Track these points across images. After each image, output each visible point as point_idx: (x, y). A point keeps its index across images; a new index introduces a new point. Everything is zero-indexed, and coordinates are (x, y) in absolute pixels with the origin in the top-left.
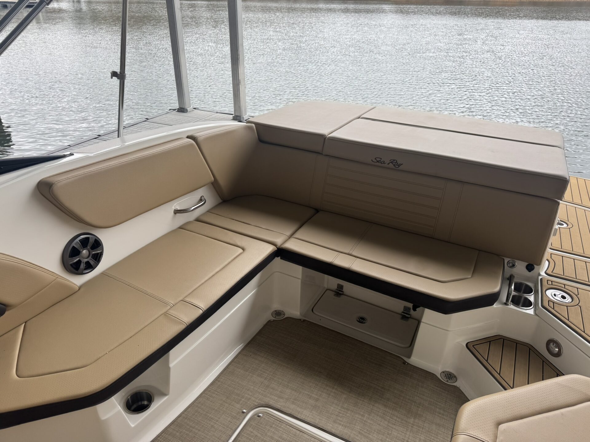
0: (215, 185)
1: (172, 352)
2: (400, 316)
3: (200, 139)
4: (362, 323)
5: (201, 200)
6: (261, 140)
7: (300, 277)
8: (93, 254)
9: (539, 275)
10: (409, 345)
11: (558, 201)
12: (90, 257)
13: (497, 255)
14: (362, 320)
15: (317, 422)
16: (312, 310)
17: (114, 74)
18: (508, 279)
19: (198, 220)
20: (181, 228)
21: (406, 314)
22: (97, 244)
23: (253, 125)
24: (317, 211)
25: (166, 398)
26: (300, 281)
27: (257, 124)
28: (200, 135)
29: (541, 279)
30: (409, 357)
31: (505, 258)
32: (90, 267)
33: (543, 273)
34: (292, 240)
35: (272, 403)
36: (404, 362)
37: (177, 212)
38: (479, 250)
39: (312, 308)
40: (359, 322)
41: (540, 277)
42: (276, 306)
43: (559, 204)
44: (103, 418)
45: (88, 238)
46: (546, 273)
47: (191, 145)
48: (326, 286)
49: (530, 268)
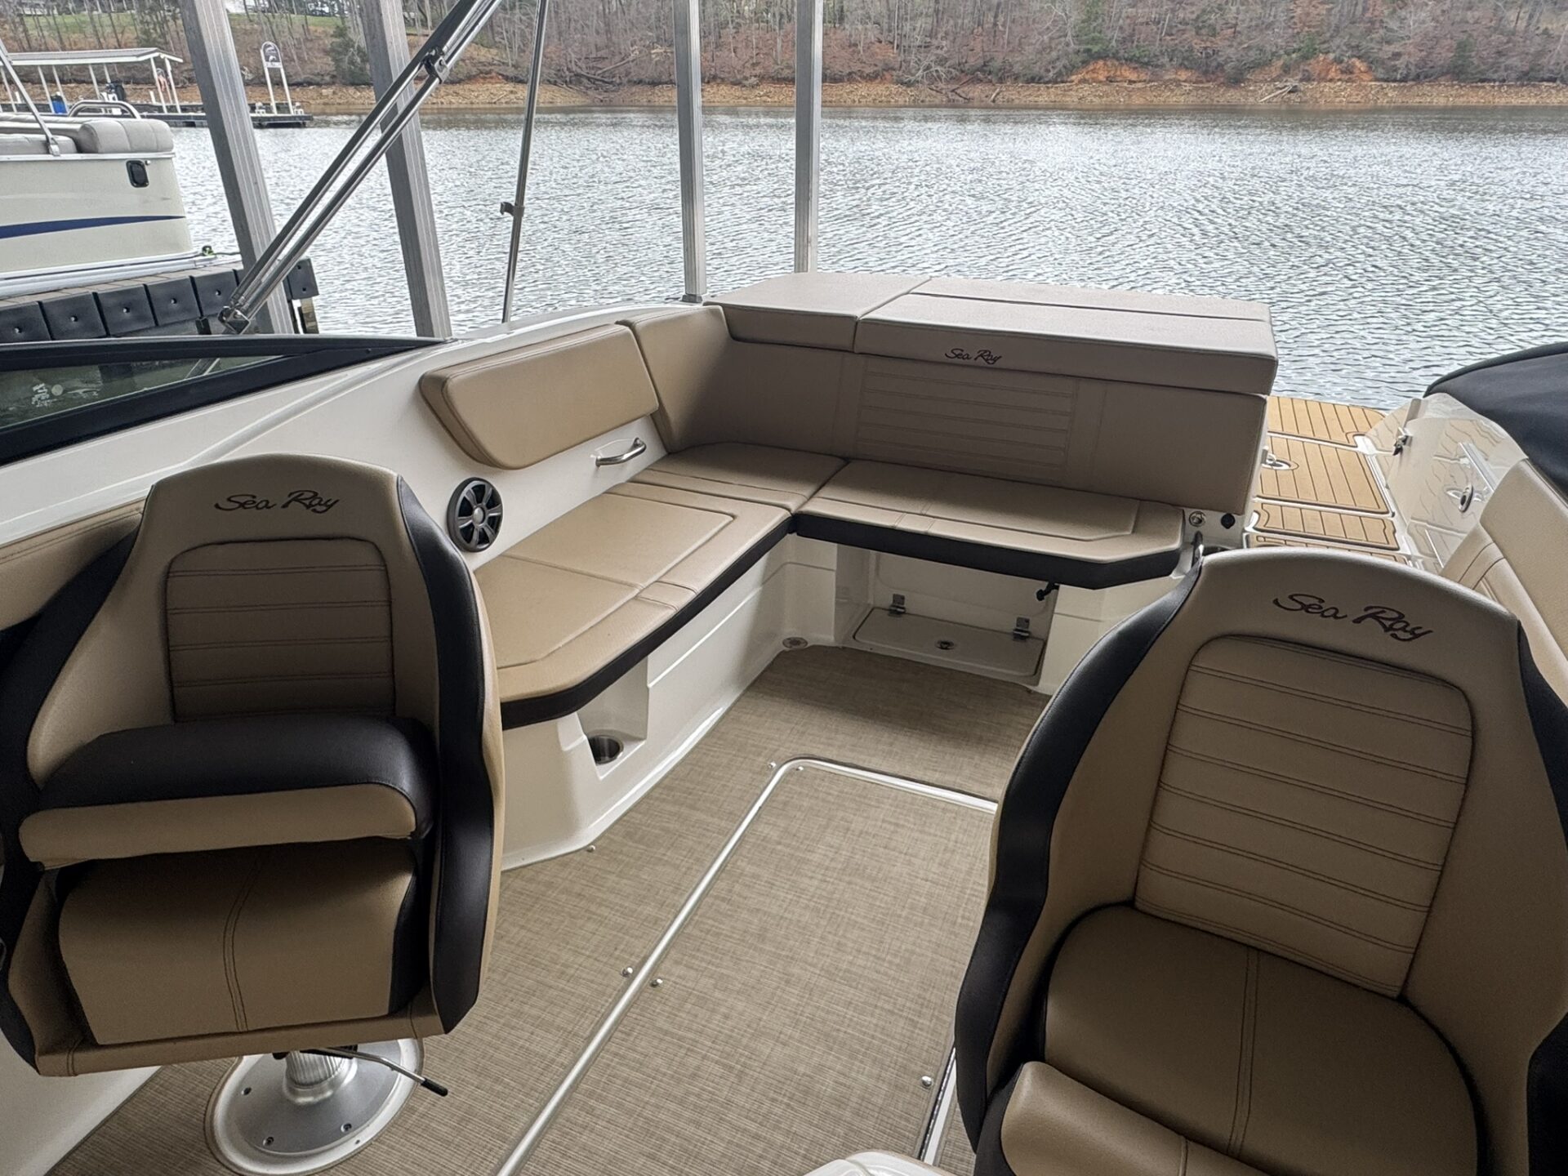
0: (657, 419)
1: (653, 658)
2: (1012, 637)
3: (638, 326)
4: (946, 649)
5: (635, 446)
6: (734, 337)
7: (835, 568)
8: (490, 518)
9: (1244, 531)
10: (1033, 672)
11: (1264, 396)
12: (485, 523)
13: (1173, 505)
14: (945, 645)
15: (896, 770)
16: (854, 637)
17: (506, 208)
18: (1192, 544)
19: (633, 481)
20: (608, 492)
21: (1022, 631)
22: (494, 501)
23: (720, 308)
24: (847, 460)
25: (642, 744)
26: (834, 574)
27: (724, 306)
28: (641, 321)
29: (1247, 537)
30: (1037, 684)
31: (1185, 509)
32: (485, 540)
33: (1249, 529)
34: (815, 500)
35: (816, 752)
36: (1029, 691)
37: (602, 462)
38: (1141, 500)
39: (853, 632)
40: (942, 648)
41: (1245, 535)
42: (790, 631)
43: (1264, 401)
44: (566, 749)
45: (483, 486)
46: (1255, 528)
47: (627, 334)
48: (871, 601)
49: (1228, 522)
